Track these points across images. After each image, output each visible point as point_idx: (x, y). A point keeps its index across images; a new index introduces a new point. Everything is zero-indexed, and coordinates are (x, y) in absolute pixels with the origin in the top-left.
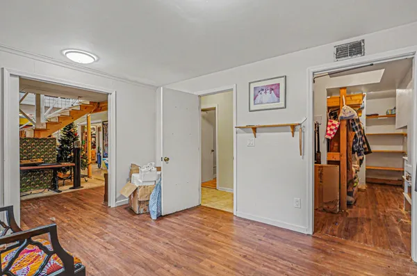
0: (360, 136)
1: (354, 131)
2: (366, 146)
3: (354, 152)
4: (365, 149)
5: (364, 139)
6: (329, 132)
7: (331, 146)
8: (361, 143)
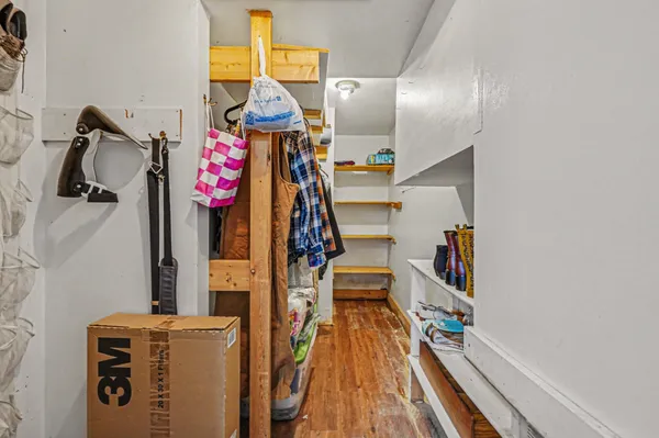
0: (315, 201)
1: (294, 180)
2: (328, 234)
3: (294, 255)
4: (328, 242)
5: (324, 209)
6: (205, 177)
7: (226, 236)
8: (317, 223)
